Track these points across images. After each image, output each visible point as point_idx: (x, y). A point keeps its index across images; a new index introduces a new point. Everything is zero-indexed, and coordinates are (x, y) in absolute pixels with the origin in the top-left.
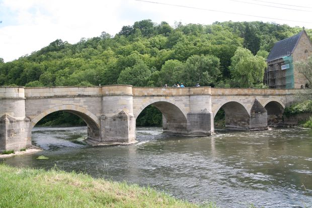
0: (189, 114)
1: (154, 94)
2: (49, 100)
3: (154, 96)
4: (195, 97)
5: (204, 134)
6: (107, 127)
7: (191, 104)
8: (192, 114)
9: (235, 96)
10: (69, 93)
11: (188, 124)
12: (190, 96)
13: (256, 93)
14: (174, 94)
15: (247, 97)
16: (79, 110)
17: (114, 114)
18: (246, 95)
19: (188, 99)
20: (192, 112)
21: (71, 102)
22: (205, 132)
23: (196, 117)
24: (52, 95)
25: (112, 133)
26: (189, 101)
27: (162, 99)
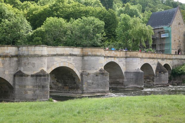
0: (126, 73)
1: (109, 55)
2: (54, 57)
3: (109, 57)
4: (131, 59)
5: (138, 88)
6: (90, 81)
7: (127, 64)
8: (128, 72)
9: (148, 59)
10: (65, 53)
11: (125, 80)
12: (126, 58)
13: (158, 57)
14: (118, 56)
15: (154, 60)
16: (70, 66)
17: (95, 71)
18: (153, 58)
19: (125, 60)
20: (129, 71)
21: (66, 60)
22: (139, 86)
23: (132, 75)
24: (55, 53)
25: (94, 86)
26: (126, 62)
27: (112, 60)
